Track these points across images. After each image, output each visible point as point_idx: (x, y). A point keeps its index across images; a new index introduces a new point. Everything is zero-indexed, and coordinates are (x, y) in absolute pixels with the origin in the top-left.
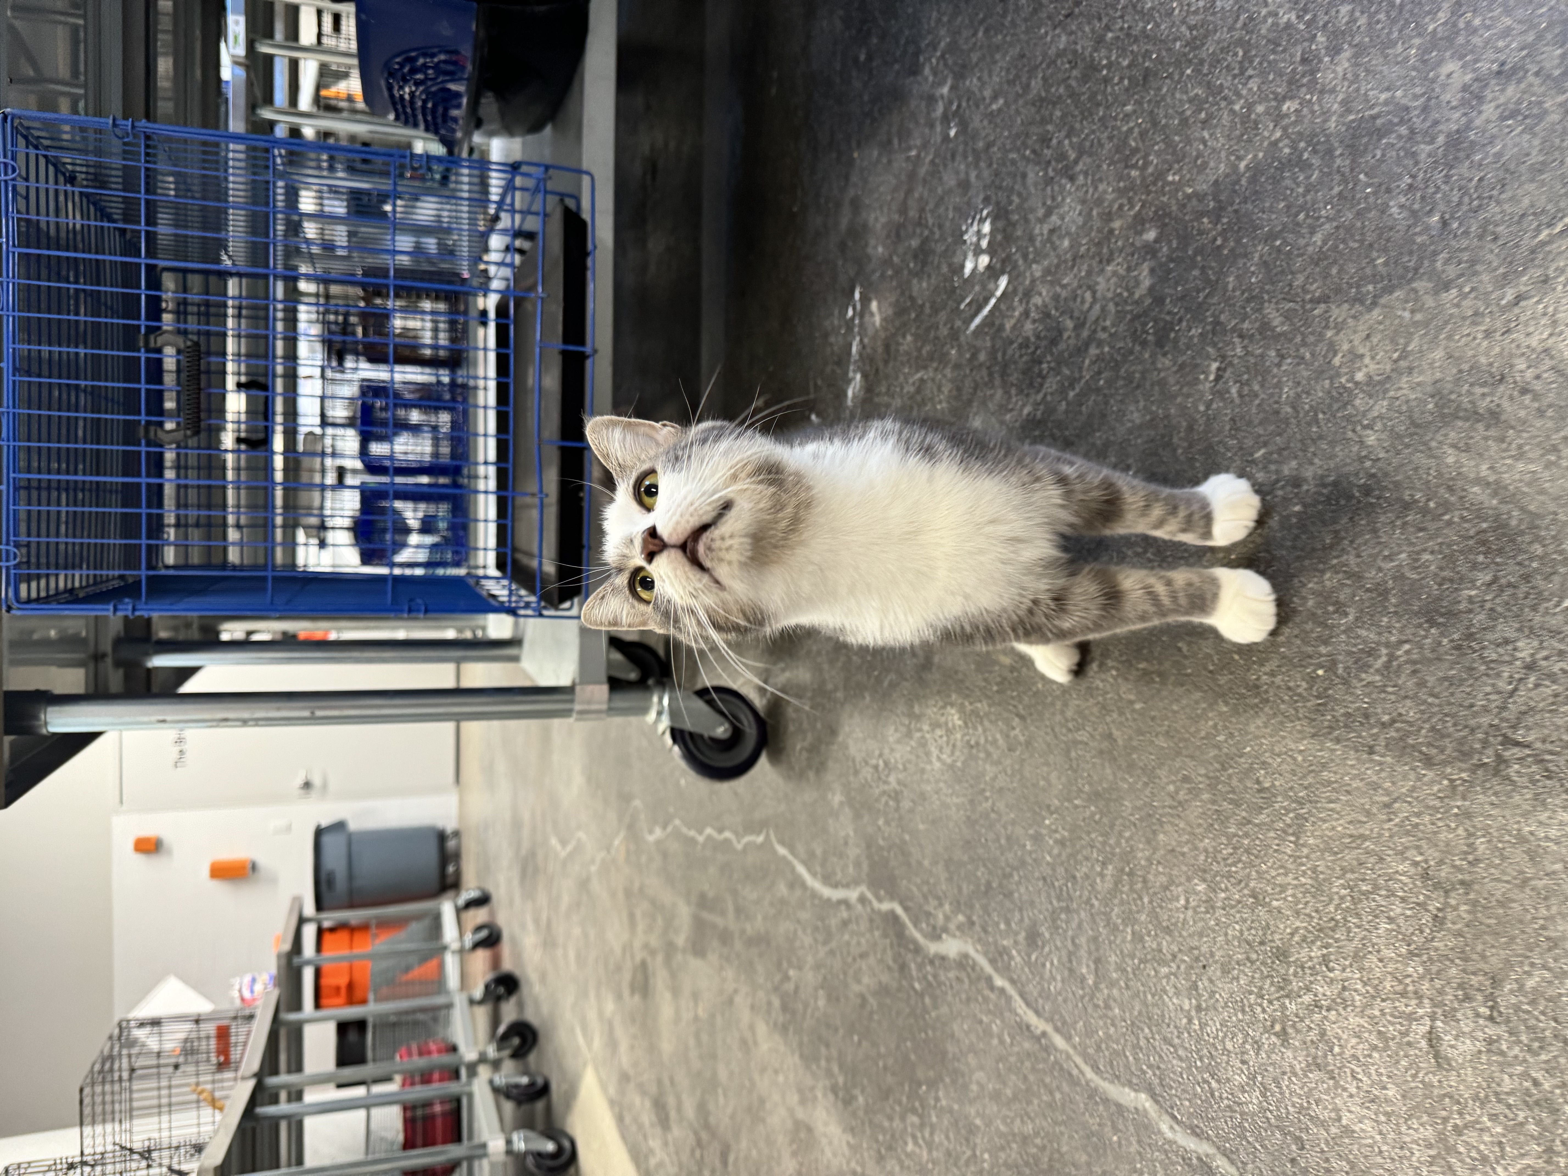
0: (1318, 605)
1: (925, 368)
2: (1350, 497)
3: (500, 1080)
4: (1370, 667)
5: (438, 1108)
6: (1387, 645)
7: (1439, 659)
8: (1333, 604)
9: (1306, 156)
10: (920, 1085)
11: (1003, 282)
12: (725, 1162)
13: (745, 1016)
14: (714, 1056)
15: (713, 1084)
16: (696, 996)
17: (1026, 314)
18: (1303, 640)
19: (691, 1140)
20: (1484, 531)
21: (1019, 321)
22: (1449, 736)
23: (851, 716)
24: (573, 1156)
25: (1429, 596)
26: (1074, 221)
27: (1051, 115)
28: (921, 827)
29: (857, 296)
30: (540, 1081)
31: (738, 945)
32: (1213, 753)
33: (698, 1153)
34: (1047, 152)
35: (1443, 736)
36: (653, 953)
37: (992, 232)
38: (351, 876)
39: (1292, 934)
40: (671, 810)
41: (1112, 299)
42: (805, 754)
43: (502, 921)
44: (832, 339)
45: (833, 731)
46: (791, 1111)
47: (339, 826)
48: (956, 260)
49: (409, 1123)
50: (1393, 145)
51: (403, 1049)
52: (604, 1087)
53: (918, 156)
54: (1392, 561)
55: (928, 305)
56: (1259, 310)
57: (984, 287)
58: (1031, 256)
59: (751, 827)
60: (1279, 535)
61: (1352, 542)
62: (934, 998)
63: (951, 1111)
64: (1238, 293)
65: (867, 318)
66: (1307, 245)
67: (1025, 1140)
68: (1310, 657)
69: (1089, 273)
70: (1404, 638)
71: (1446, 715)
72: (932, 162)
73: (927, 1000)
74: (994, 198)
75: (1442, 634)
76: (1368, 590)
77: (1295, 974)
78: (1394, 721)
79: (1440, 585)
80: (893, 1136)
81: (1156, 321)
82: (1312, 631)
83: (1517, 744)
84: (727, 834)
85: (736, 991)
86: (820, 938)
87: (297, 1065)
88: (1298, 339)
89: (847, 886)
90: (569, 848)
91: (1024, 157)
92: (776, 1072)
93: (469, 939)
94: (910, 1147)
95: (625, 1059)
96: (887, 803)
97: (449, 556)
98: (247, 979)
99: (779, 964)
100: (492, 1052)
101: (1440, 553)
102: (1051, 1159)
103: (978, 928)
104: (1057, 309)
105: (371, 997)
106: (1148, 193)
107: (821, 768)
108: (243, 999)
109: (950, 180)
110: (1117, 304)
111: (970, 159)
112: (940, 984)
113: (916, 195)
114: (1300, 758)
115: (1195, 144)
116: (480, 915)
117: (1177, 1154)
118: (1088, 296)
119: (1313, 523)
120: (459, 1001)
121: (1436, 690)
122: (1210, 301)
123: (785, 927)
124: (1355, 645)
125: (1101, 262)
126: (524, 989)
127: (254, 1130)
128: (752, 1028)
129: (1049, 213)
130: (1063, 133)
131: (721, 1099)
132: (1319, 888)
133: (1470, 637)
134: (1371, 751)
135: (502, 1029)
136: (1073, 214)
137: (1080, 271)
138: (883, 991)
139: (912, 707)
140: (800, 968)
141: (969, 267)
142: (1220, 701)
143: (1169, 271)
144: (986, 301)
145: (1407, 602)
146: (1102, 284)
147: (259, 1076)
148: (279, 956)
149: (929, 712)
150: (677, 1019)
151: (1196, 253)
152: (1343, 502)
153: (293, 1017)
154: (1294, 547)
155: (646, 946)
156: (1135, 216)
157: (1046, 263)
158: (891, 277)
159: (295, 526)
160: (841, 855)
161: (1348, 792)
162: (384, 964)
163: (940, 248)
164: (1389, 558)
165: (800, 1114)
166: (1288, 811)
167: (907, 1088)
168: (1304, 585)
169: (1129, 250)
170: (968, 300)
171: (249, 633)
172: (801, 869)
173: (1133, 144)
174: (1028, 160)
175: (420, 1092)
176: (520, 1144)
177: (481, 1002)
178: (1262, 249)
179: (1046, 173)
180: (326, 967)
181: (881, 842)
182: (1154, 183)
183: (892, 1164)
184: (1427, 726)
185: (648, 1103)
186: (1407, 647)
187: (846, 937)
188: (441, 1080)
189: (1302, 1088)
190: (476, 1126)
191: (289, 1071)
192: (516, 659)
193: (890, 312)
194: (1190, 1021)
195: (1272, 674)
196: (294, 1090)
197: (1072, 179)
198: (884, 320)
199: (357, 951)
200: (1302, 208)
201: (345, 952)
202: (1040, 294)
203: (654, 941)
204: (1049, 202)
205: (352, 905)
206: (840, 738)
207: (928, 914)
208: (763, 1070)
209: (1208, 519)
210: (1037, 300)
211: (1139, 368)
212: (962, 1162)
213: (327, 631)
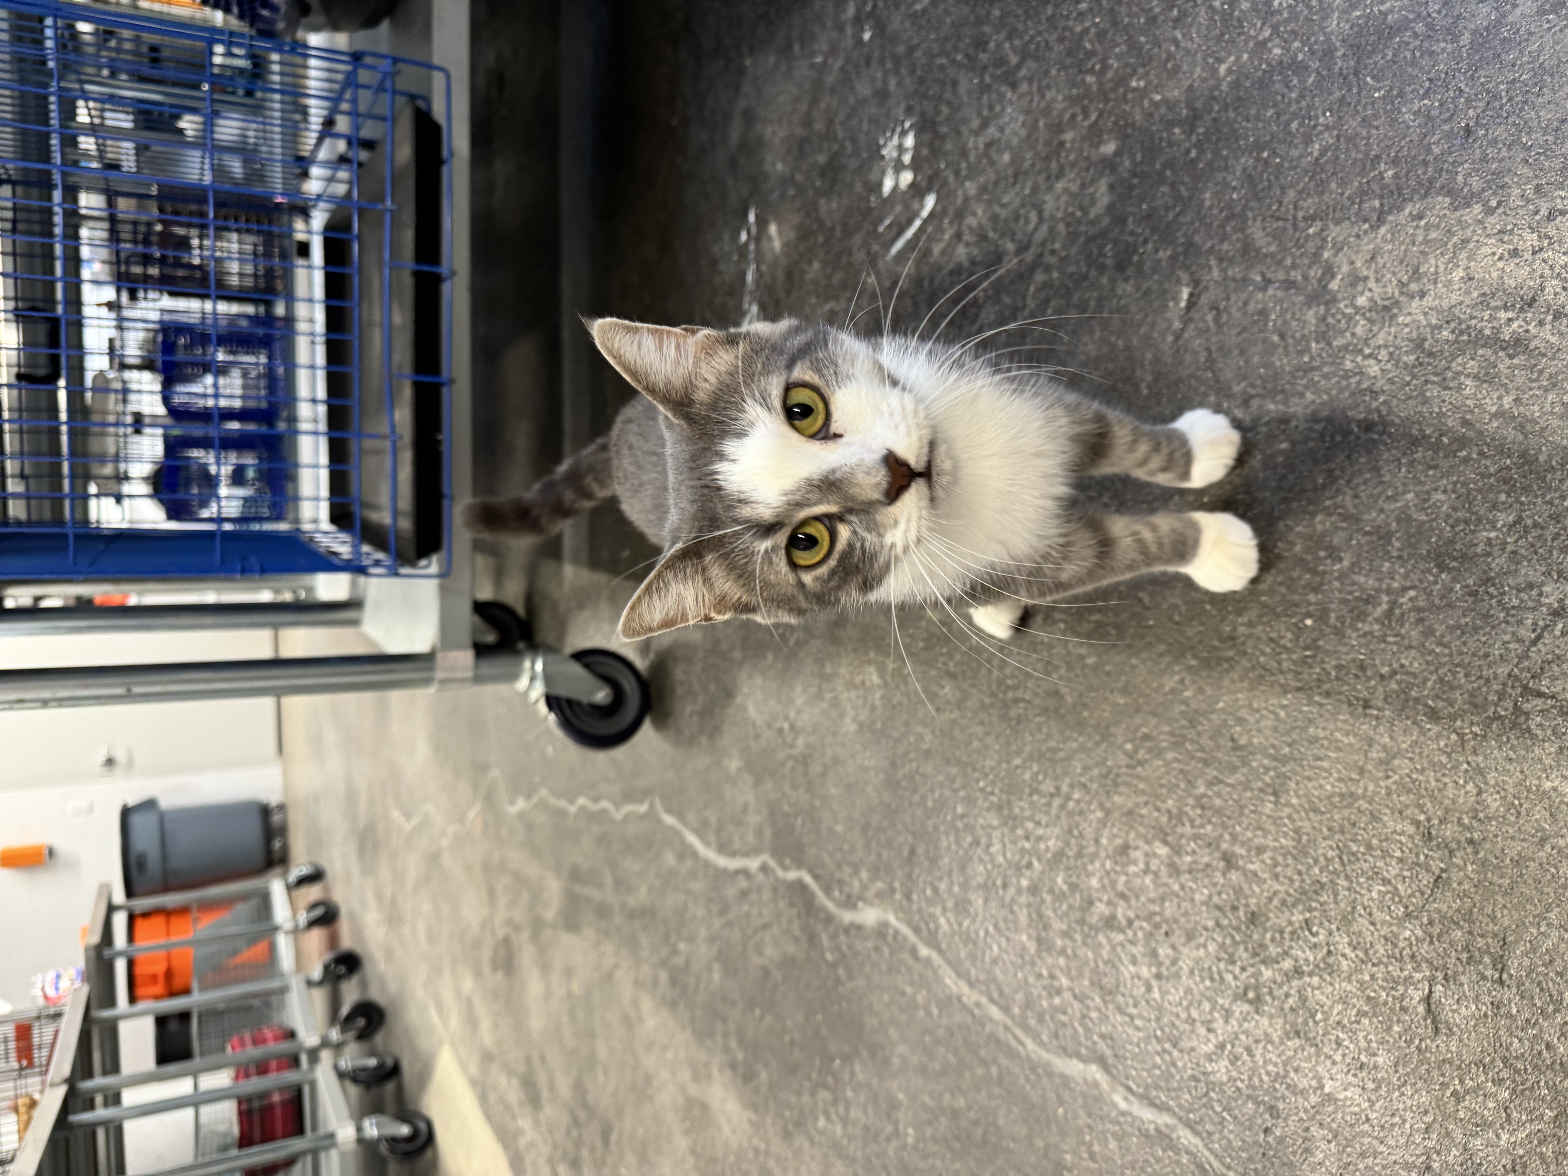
0: (1307, 550)
1: (836, 298)
2: (1347, 433)
3: (346, 1062)
4: (1368, 615)
5: (276, 1098)
6: (1389, 592)
7: (1450, 606)
8: (1326, 549)
9: (1300, 57)
10: (832, 1060)
11: (930, 202)
12: (606, 1141)
13: (627, 991)
14: (591, 1034)
15: (592, 1062)
16: (569, 973)
17: (958, 236)
18: (1289, 588)
19: (566, 1119)
20: (1509, 468)
21: (949, 244)
22: (1460, 687)
23: (750, 677)
24: (430, 1138)
25: (1439, 538)
26: (1016, 134)
27: (988, 14)
28: (834, 791)
29: (752, 218)
30: (389, 1062)
31: (618, 919)
32: (1179, 708)
33: (574, 1133)
34: (984, 57)
35: (1452, 688)
36: (517, 928)
37: (917, 147)
38: (164, 856)
39: (1270, 899)
40: (537, 779)
41: (1062, 219)
42: (695, 719)
43: (339, 896)
44: (722, 267)
45: (729, 693)
46: (682, 1088)
47: (150, 805)
48: (873, 177)
49: (245, 1115)
50: (1408, 44)
51: (235, 1038)
52: (463, 1065)
53: (824, 63)
54: (1396, 501)
55: (838, 228)
56: (1242, 230)
57: (906, 207)
58: (964, 173)
59: (630, 797)
60: (1261, 475)
61: (1349, 482)
62: (849, 970)
63: (869, 1086)
64: (1215, 211)
65: (764, 243)
66: (1301, 156)
67: (955, 1114)
68: (1297, 605)
69: (1035, 190)
70: (1408, 584)
71: (1457, 665)
72: (842, 68)
73: (841, 972)
74: (918, 109)
75: (1455, 580)
76: (1367, 533)
77: (1273, 940)
78: (1394, 673)
79: (1453, 527)
80: (802, 1113)
81: (1115, 243)
82: (1300, 578)
83: (1540, 695)
84: (604, 804)
85: (616, 966)
86: (715, 909)
87: (113, 1066)
88: (1288, 262)
89: (747, 854)
90: (415, 821)
91: (954, 62)
92: (665, 1048)
93: (303, 918)
94: (822, 1123)
95: (486, 1036)
96: (793, 769)
97: (266, 512)
98: (51, 975)
99: (666, 937)
100: (335, 1035)
101: (1453, 491)
102: (985, 1133)
103: (898, 896)
104: (995, 230)
105: (195, 985)
106: (1107, 100)
107: (714, 732)
108: (46, 997)
109: (864, 88)
110: (1068, 225)
111: (889, 65)
112: (856, 954)
113: (823, 105)
114: (1282, 714)
115: (1165, 46)
116: (313, 893)
117: (1132, 1125)
118: (1033, 216)
119: (1303, 462)
120: (296, 984)
121: (1445, 640)
122: (1183, 220)
123: (673, 899)
124: (1351, 593)
125: (1048, 178)
126: (368, 968)
127: (67, 1141)
128: (635, 1004)
129: (985, 125)
130: (1002, 36)
131: (601, 1078)
132: (1301, 851)
133: (1488, 581)
134: (1366, 705)
135: (345, 1010)
136: (1016, 126)
137: (1023, 188)
138: (788, 963)
139: (823, 666)
140: (691, 940)
141: (888, 185)
142: (1189, 655)
143: (1132, 187)
144: (910, 222)
145: (1414, 546)
146: (1049, 203)
147: (71, 1082)
148: (87, 949)
149: (842, 670)
150: (548, 995)
151: (1164, 167)
152: (1338, 438)
153: (106, 1014)
154: (1280, 488)
155: (509, 922)
156: (1091, 127)
157: (982, 180)
158: (794, 197)
159: (87, 477)
160: (740, 823)
161: (1339, 749)
162: (208, 949)
163: (853, 163)
164: (1394, 498)
165: (694, 1091)
166: (1267, 769)
167: (817, 1062)
168: (1291, 529)
169: (1083, 164)
170: (887, 222)
171: (38, 599)
172: (692, 839)
173: (1088, 46)
174: (959, 65)
175: (255, 1084)
176: (372, 1129)
177: (320, 983)
178: (1248, 161)
179: (982, 81)
180: (139, 956)
181: (786, 808)
182: (1114, 90)
183: (800, 1141)
184: (1434, 677)
185: (515, 1082)
186: (1412, 593)
187: (746, 908)
188: (279, 1068)
189: (1279, 1056)
190: (321, 1114)
191: (105, 1073)
192: (355, 623)
193: (792, 235)
194: (1149, 989)
195: (1251, 624)
196: (110, 1093)
197: (1014, 86)
198: (786, 245)
199: (174, 939)
200: (1295, 115)
201: (161, 941)
202: (975, 214)
203: (518, 915)
204: (985, 112)
205: (166, 888)
206: (739, 699)
207: (841, 883)
208: (649, 1047)
209: (1188, 458)
210: (972, 221)
211: (1096, 294)
212: (882, 1137)
213: (126, 595)
